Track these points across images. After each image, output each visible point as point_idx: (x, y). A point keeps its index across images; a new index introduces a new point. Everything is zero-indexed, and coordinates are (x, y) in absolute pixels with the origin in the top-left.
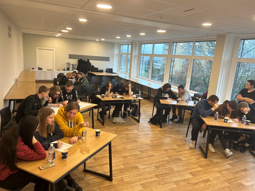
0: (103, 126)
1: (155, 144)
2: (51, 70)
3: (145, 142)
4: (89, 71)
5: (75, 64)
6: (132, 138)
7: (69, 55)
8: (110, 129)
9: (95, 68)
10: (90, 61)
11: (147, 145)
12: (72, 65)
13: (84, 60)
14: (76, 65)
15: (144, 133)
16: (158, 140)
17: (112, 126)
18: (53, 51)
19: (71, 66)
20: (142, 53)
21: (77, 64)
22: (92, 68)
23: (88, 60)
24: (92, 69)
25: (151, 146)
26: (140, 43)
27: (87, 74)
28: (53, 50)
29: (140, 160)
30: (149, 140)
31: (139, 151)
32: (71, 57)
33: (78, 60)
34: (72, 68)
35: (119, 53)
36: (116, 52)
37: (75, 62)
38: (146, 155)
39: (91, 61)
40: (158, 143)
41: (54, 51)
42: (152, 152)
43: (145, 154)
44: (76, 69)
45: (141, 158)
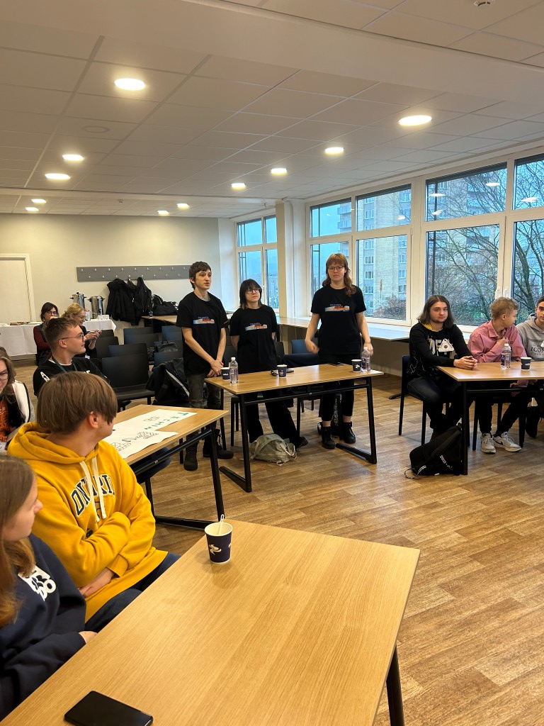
0: (249, 495)
1: (484, 543)
2: (22, 323)
3: (442, 541)
4: (148, 315)
5: (99, 298)
6: (385, 532)
7: (78, 269)
8: (278, 502)
9: (165, 303)
10: (145, 282)
11: (456, 553)
12: (91, 300)
13: (126, 282)
14: (103, 299)
15: (417, 503)
16: (485, 526)
17: (283, 488)
18: (23, 262)
19: (88, 305)
20: (315, 235)
21: (106, 297)
22: (155, 303)
23: (140, 280)
24: (155, 307)
25: (475, 557)
26: (306, 203)
27: (142, 324)
28: (23, 259)
29: (473, 634)
30: (451, 530)
31: (442, 586)
32: (85, 274)
33: (108, 283)
34: (91, 310)
35: (235, 249)
36: (225, 246)
37: (99, 289)
38: (483, 607)
39: (149, 284)
40: (491, 537)
41: (28, 260)
42: (496, 587)
43: (472, 598)
44: (104, 312)
45: (468, 623)
